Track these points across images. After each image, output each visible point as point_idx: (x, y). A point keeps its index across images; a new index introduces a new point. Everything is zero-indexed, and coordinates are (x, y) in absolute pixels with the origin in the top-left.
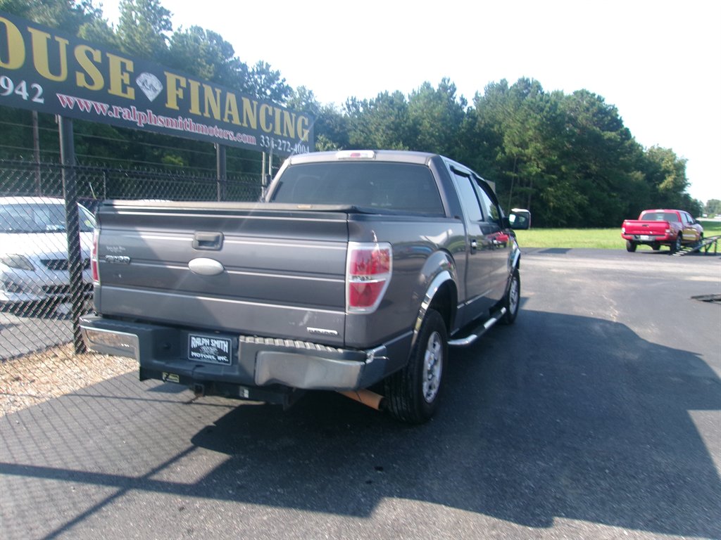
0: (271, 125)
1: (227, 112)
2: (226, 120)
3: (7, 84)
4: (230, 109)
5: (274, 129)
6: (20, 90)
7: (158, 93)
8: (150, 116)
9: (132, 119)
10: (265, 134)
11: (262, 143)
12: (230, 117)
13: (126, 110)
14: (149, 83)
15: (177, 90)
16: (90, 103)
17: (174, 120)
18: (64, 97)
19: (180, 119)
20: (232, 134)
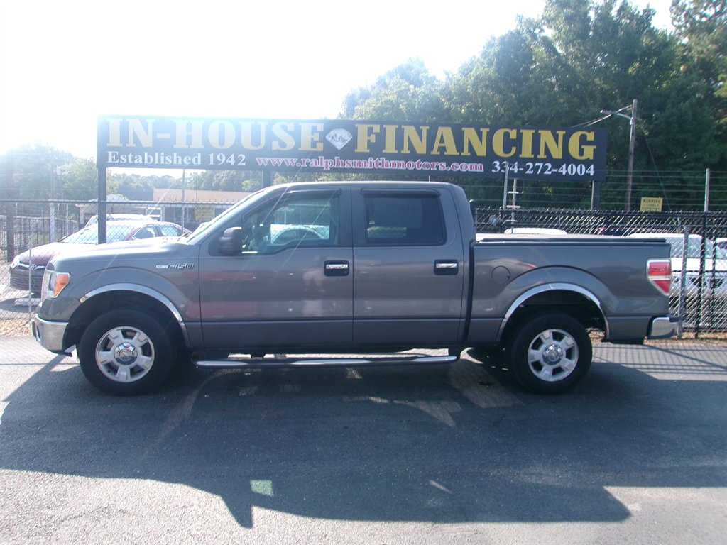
0: (514, 149)
1: (437, 144)
2: (435, 152)
3: (221, 158)
4: (442, 141)
5: (519, 151)
6: (230, 160)
7: (347, 142)
8: (337, 161)
9: (319, 166)
10: (501, 159)
11: (496, 169)
12: (442, 149)
13: (314, 160)
14: (338, 136)
15: (369, 135)
16: (281, 160)
17: (363, 162)
18: (261, 159)
19: (371, 160)
20: (444, 164)
